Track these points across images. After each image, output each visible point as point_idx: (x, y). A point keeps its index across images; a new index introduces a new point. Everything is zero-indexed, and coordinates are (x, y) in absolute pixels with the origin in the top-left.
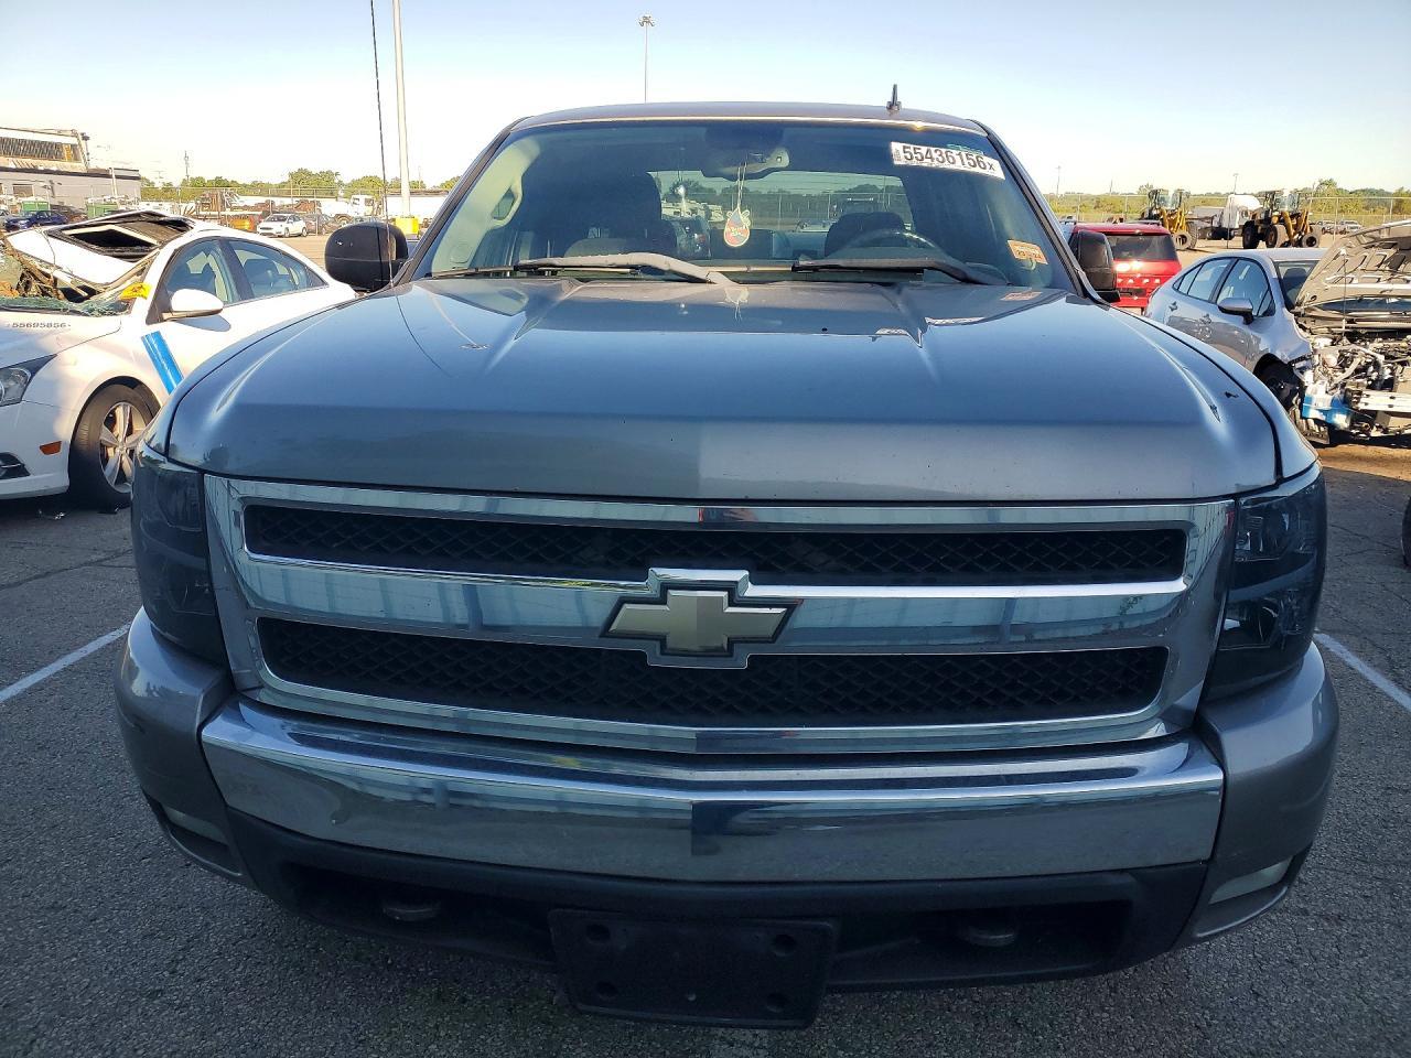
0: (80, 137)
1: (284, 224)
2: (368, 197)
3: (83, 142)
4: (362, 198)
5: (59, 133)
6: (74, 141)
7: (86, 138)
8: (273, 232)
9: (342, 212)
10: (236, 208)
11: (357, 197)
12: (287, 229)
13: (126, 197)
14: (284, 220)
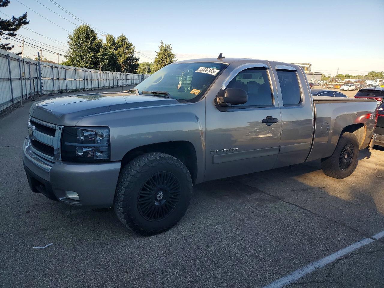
0: (310, 65)
1: (348, 87)
2: (381, 79)
3: (310, 66)
4: (379, 79)
5: (305, 64)
6: (308, 66)
7: (311, 65)
8: (344, 89)
9: (371, 84)
10: (339, 82)
11: (377, 79)
12: (349, 88)
13: (317, 80)
14: (348, 86)
